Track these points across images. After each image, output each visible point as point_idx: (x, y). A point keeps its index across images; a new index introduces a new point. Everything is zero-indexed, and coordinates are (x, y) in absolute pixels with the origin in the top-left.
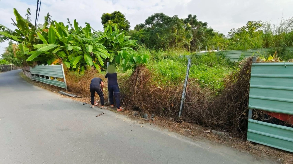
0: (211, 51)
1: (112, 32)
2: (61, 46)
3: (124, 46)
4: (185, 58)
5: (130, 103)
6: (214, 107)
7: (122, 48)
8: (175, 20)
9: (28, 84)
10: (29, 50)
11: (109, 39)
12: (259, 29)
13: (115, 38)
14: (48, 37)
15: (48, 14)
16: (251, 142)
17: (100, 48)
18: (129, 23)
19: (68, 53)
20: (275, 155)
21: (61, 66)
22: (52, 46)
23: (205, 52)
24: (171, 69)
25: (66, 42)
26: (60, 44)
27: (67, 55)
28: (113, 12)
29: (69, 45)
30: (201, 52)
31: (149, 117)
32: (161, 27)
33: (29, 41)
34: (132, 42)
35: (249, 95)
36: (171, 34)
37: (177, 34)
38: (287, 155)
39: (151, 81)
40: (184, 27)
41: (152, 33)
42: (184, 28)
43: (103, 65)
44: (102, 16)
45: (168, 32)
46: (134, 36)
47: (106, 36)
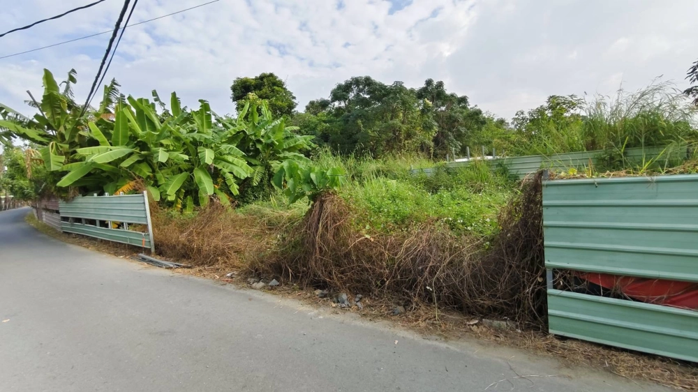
0: (479, 158)
1: (257, 118)
2: (141, 150)
3: (284, 150)
4: (423, 175)
5: (306, 274)
6: (484, 272)
7: (280, 154)
8: (398, 92)
9: (54, 240)
10: (63, 161)
11: (251, 135)
12: (572, 111)
13: (263, 132)
14: (111, 132)
15: (114, 80)
16: (556, 335)
17: (229, 154)
18: (294, 98)
19: (156, 166)
20: (600, 356)
21: (143, 196)
22: (120, 151)
23: (465, 160)
24: (393, 198)
25: (152, 143)
26: (139, 146)
27: (154, 171)
28: (258, 75)
29: (161, 150)
30: (457, 161)
31: (349, 300)
32: (366, 106)
33: (65, 139)
34: (303, 140)
35: (543, 242)
36: (390, 122)
37: (403, 123)
38: (623, 356)
39: (351, 224)
40: (418, 106)
41: (348, 120)
42: (418, 109)
43: (238, 192)
44: (233, 84)
45: (383, 118)
46: (306, 128)
47: (244, 127)
